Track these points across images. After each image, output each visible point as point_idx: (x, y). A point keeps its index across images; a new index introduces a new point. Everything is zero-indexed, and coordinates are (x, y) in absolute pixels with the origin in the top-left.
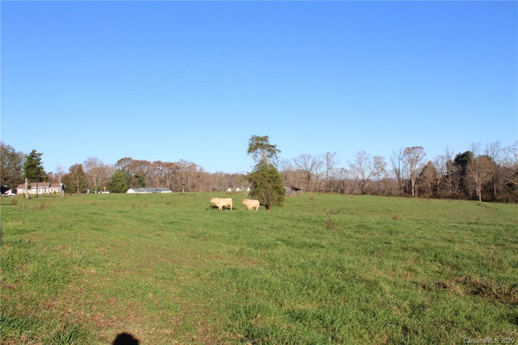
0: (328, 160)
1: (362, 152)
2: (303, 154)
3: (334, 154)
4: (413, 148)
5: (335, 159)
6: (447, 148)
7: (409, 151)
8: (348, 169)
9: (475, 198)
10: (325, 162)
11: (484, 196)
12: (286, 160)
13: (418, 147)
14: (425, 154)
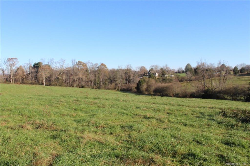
4: (12, 58)
6: (30, 59)
7: (9, 60)
9: (42, 84)
11: (46, 83)
13: (14, 58)
14: (18, 62)
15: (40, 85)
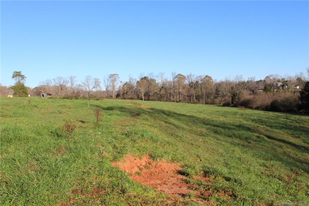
0: (72, 80)
1: (88, 76)
2: (58, 77)
3: (75, 77)
4: (114, 74)
5: (75, 79)
6: (130, 75)
7: (112, 76)
8: (82, 84)
9: (142, 99)
10: (70, 81)
11: (145, 98)
12: (49, 80)
13: (116, 74)
14: (119, 78)
15: (139, 100)
